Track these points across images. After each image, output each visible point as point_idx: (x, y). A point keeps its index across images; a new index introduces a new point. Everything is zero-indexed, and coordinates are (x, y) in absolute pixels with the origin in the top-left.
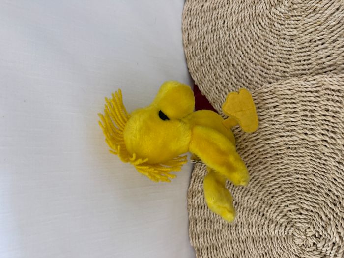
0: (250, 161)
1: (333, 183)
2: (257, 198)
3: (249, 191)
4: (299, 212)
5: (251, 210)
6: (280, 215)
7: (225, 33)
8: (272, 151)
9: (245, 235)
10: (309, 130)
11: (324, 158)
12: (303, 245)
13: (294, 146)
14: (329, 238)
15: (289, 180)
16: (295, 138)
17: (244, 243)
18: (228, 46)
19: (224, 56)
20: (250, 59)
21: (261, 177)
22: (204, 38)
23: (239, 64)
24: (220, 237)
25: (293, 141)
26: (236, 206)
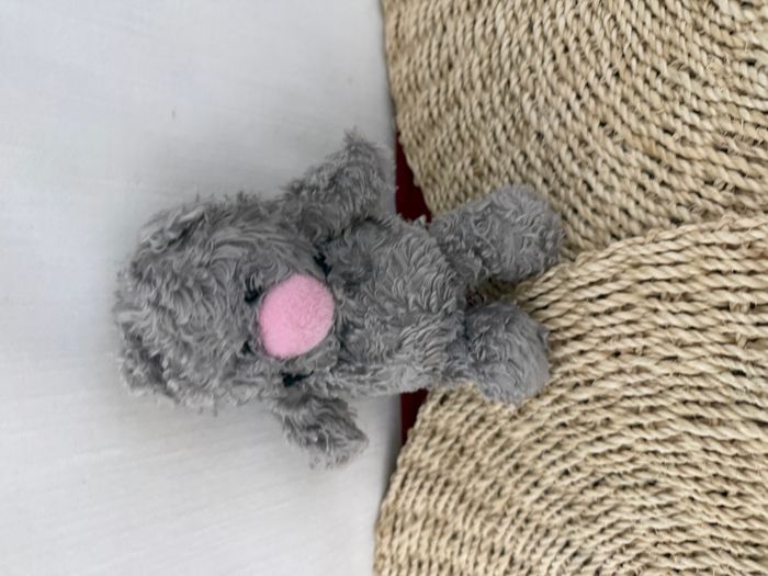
0: (608, 470)
3: (586, 563)
7: (514, 16)
18: (524, 65)
19: (507, 98)
20: (603, 124)
21: (641, 529)
22: (445, 29)
23: (562, 133)
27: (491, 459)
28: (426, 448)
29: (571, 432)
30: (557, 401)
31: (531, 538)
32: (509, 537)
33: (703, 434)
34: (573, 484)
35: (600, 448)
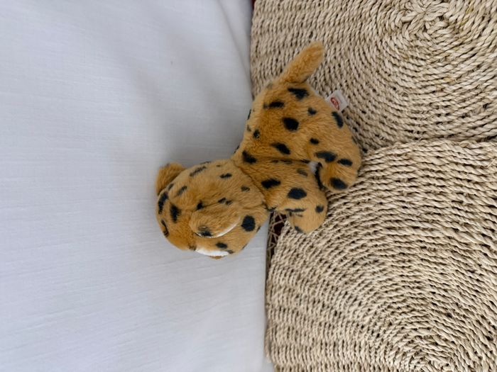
0: (358, 257)
2: (369, 310)
3: (355, 300)
4: (433, 341)
5: (360, 327)
6: (404, 340)
8: (395, 247)
9: (349, 359)
10: (461, 225)
11: (479, 272)
13: (434, 247)
15: (420, 294)
16: (437, 234)
21: (375, 282)
24: (308, 357)
25: (433, 238)
26: (336, 318)
27: (310, 258)
28: (282, 255)
29: (341, 241)
30: (335, 227)
31: (330, 292)
32: (321, 294)
33: (393, 234)
34: (344, 265)
35: (353, 246)
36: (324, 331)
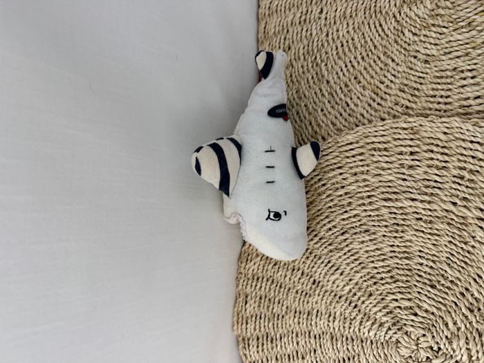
0: (349, 226)
1: (475, 280)
2: (350, 280)
3: (337, 269)
4: (413, 312)
5: (338, 297)
6: (383, 310)
7: (321, 29)
8: (390, 218)
9: (321, 328)
10: (460, 199)
11: (473, 243)
12: (410, 357)
13: (431, 218)
14: (452, 353)
15: (407, 265)
16: (435, 207)
17: (317, 340)
18: (323, 51)
19: (315, 64)
20: (355, 78)
21: (362, 252)
22: (288, 31)
23: (338, 81)
24: (280, 325)
25: (430, 210)
26: (314, 287)
29: (333, 210)
30: (328, 196)
34: (333, 234)
35: (346, 216)
36: (300, 299)
